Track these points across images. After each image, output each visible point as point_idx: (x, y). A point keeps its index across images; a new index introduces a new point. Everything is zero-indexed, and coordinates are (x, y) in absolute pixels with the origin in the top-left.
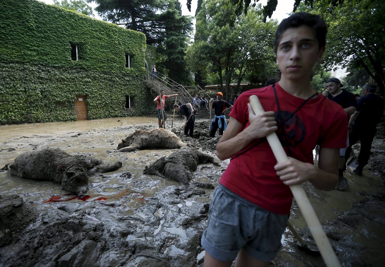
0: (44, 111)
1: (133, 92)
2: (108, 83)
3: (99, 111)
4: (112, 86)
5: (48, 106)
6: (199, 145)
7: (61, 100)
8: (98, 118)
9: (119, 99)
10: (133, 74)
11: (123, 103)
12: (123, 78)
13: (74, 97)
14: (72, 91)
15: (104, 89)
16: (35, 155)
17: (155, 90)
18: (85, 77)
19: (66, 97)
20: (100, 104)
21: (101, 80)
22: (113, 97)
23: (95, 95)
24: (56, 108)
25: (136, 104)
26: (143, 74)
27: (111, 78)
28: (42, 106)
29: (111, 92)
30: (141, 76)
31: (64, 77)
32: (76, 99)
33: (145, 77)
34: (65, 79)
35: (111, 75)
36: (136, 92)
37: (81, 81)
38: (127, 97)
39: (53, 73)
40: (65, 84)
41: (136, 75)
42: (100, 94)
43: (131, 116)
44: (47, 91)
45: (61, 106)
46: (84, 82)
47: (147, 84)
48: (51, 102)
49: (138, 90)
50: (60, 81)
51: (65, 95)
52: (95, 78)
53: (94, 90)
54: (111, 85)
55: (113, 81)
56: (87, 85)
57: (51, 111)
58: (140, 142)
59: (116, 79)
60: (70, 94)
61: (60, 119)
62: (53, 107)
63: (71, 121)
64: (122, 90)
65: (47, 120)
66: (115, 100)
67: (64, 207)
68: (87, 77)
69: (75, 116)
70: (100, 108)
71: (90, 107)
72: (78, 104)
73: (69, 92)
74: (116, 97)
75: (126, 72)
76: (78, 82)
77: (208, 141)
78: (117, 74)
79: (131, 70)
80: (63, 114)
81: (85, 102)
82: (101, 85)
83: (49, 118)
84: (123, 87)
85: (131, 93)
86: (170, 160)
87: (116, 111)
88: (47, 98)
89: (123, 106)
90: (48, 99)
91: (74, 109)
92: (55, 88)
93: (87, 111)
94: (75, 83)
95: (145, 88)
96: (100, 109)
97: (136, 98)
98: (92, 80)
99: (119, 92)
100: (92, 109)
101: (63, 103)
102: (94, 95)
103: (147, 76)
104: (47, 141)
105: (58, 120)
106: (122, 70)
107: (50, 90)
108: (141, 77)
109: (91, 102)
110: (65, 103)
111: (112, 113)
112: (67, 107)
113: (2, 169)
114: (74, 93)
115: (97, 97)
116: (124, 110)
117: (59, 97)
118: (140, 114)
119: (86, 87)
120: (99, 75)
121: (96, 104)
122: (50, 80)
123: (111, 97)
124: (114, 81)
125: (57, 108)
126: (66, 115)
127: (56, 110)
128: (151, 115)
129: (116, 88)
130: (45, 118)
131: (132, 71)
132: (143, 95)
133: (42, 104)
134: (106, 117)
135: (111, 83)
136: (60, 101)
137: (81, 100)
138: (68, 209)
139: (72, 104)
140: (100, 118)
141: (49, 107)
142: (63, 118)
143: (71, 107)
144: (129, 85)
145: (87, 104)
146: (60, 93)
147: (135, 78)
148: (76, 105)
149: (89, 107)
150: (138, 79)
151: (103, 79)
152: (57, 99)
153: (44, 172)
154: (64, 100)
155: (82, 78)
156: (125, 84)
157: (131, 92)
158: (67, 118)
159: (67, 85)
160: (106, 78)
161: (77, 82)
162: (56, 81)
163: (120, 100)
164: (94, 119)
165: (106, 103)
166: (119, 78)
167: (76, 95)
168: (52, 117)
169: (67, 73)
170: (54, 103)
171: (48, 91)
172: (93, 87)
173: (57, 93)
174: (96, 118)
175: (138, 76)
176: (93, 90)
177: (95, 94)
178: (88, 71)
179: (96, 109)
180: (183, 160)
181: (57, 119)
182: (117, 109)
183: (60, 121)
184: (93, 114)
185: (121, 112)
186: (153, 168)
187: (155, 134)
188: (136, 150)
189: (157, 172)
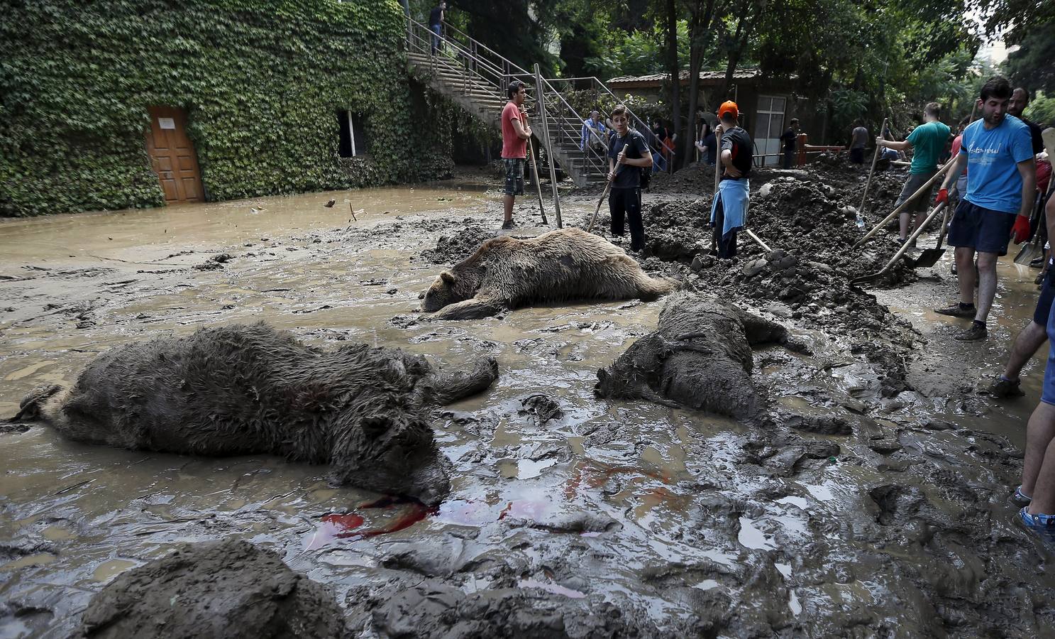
0: (25, 169)
1: (361, 96)
2: (266, 59)
3: (245, 168)
4: (284, 73)
5: (36, 148)
6: (702, 283)
7: (91, 126)
8: (242, 196)
9: (313, 121)
10: (355, 26)
11: (330, 140)
12: (320, 40)
13: (140, 114)
14: (129, 88)
15: (255, 84)
16: (177, 357)
17: (442, 91)
18: (172, 31)
19: (107, 112)
20: (245, 140)
21: (238, 46)
22: (292, 116)
23: (220, 105)
24: (73, 159)
25: (376, 143)
26: (393, 27)
27: (277, 39)
28: (11, 152)
29: (281, 94)
30: (387, 34)
31: (85, 29)
32: (149, 120)
33: (400, 42)
34: (93, 37)
35: (273, 27)
36: (373, 98)
37: (158, 49)
38: (342, 116)
39: (36, 10)
40: (93, 59)
41: (369, 31)
42: (240, 102)
43: (361, 186)
44: (21, 87)
45: (91, 148)
46: (173, 53)
47: (410, 68)
48: (49, 134)
49: (378, 90)
50: (72, 47)
51: (102, 106)
52: (212, 39)
53: (218, 85)
54: (280, 68)
55: (286, 51)
56: (185, 66)
57: (54, 170)
58: (510, 281)
59: (294, 44)
60: (122, 101)
61: (97, 203)
62: (61, 154)
63: (143, 207)
64: (321, 89)
65: (45, 205)
66: (300, 126)
67: (404, 555)
68: (182, 35)
69: (157, 188)
70: (247, 156)
71: (210, 154)
72: (160, 141)
73: (115, 91)
74: (303, 117)
75: (331, 18)
76: (147, 51)
77: (731, 271)
78: (297, 25)
79: (350, 12)
80: (105, 181)
81: (188, 135)
82: (239, 68)
83: (50, 200)
84: (325, 80)
85: (354, 100)
86: (682, 344)
87: (309, 167)
88: (27, 118)
89: (332, 150)
90: (33, 121)
91: (146, 163)
92: (52, 75)
93: (200, 169)
94: (134, 56)
95: (402, 83)
96: (246, 162)
97: (373, 119)
98: (203, 44)
99: (313, 97)
100: (216, 160)
101: (97, 139)
102: (217, 108)
103: (408, 34)
104: (106, 288)
105: (91, 206)
106: (316, 8)
107: (34, 82)
108: (386, 41)
109: (210, 134)
110: (108, 139)
111: (293, 175)
112: (118, 153)
113: (12, 420)
114: (136, 96)
115: (232, 114)
116: (336, 164)
117: (77, 113)
118: (394, 178)
119: (182, 75)
120: (227, 26)
121: (232, 141)
122: (26, 38)
123: (284, 114)
124: (289, 53)
125: (76, 156)
126: (119, 185)
127: (76, 167)
128: (429, 183)
129: (298, 79)
130: (33, 196)
131: (352, 15)
132: (399, 108)
133: (9, 140)
134: (274, 190)
135: (278, 61)
136: (86, 130)
137: (167, 124)
138: (429, 563)
139: (137, 143)
140: (254, 195)
141: (44, 154)
142: (110, 197)
143: (133, 155)
144: (345, 70)
145: (195, 143)
146: (78, 96)
147: (363, 41)
148: (151, 146)
149: (206, 155)
150: (378, 48)
151: (246, 44)
152: (69, 121)
153: (237, 421)
154: (100, 124)
155: (162, 34)
156: (329, 64)
157: (356, 96)
158: (124, 198)
159: (104, 65)
160: (259, 40)
161: (142, 53)
162: (52, 45)
163: (319, 127)
164: (229, 198)
165: (268, 140)
166: (306, 42)
167: (147, 105)
168: (62, 192)
169: (96, 10)
170: (60, 135)
171: (28, 87)
172: (211, 74)
173: (67, 95)
174: (237, 196)
175: (374, 38)
176: (210, 86)
177: (222, 102)
178: (183, 9)
179: (231, 160)
180: (721, 340)
181: (85, 202)
182: (309, 160)
183: (99, 207)
184: (225, 182)
185: (326, 172)
186: (629, 376)
187: (560, 251)
188: (500, 310)
189: (645, 388)
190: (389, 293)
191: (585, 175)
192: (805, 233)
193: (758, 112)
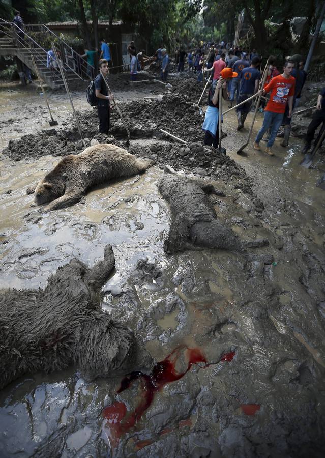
58: (81, 181)
77: (172, 152)
186: (180, 241)
187: (100, 159)
188: (81, 198)
189: (188, 245)
190: (8, 193)
191: (54, 82)
192: (181, 118)
193: (123, 42)
